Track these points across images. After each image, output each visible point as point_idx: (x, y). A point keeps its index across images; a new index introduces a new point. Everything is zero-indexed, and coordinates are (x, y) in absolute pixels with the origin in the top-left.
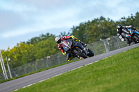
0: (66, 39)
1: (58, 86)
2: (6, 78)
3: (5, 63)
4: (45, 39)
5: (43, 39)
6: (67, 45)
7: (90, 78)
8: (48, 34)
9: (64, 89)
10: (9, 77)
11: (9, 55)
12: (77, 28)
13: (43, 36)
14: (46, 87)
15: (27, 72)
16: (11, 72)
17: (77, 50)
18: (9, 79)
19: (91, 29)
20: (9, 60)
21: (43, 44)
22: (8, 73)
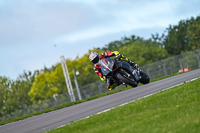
0: (105, 57)
1: (148, 112)
2: (73, 100)
3: (72, 78)
4: (130, 43)
5: (127, 44)
6: (106, 66)
7: (193, 100)
8: (133, 37)
9: (156, 116)
10: (77, 99)
11: (77, 67)
12: (176, 27)
13: (126, 39)
14: (130, 113)
15: (103, 92)
16: (81, 91)
17: (122, 74)
18: (77, 102)
19: (195, 29)
20: (77, 73)
21: (126, 51)
22: (75, 92)
